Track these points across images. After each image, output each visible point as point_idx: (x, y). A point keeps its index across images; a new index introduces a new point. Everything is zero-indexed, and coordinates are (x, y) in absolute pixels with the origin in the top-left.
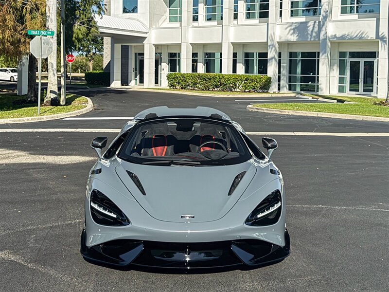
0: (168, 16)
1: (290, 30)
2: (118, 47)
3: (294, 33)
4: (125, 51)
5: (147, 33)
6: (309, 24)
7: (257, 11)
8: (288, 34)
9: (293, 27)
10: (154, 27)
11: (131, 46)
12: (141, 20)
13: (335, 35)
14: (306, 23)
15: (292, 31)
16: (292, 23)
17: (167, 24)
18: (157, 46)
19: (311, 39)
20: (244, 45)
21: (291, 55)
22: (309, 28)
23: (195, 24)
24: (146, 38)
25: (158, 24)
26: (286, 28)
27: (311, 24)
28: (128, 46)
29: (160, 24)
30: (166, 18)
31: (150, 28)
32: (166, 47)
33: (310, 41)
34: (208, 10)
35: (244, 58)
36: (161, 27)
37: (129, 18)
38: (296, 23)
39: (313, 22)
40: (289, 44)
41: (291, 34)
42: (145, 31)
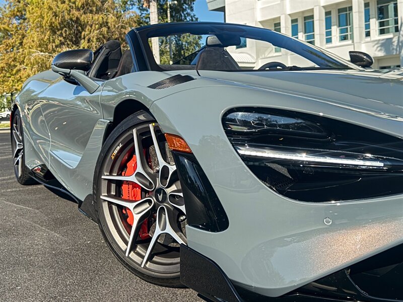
0: (274, 48)
1: (378, 47)
3: (381, 50)
5: (254, 63)
6: (394, 40)
8: (376, 50)
9: (379, 45)
10: (263, 56)
12: (249, 52)
14: (391, 39)
15: (379, 48)
16: (379, 40)
19: (396, 53)
22: (394, 43)
25: (265, 55)
26: (374, 46)
27: (396, 39)
29: (266, 55)
30: (272, 50)
31: (257, 59)
33: (396, 54)
36: (268, 56)
38: (383, 40)
39: (397, 37)
40: (379, 60)
41: (379, 51)
42: (253, 61)
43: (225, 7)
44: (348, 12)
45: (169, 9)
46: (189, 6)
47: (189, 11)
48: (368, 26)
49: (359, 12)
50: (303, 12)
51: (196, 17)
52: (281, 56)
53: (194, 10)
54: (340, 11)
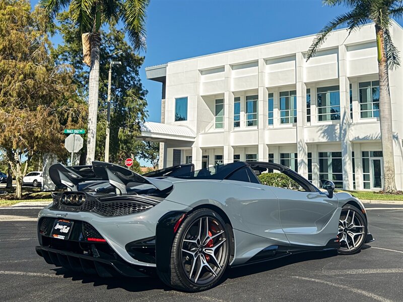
0: (215, 123)
1: (321, 133)
2: (171, 151)
4: (177, 154)
5: (194, 138)
6: (336, 127)
7: (289, 117)
10: (203, 132)
11: (183, 150)
12: (190, 126)
13: (358, 137)
14: (333, 126)
15: (323, 135)
17: (213, 130)
18: (204, 149)
20: (279, 146)
21: (321, 155)
22: (336, 131)
23: (237, 129)
24: (194, 142)
26: (319, 131)
27: (338, 127)
28: (180, 150)
29: (207, 130)
30: (213, 125)
31: (197, 134)
32: (213, 151)
34: (249, 117)
35: (280, 159)
36: (209, 132)
37: (180, 125)
39: (339, 124)
40: (318, 145)
41: (322, 137)
42: (193, 136)
43: (165, 77)
44: (289, 96)
45: (110, 70)
46: (134, 69)
47: (133, 75)
48: (309, 112)
49: (303, 97)
50: (246, 92)
51: (141, 82)
52: (223, 132)
53: (139, 74)
54: (281, 94)
